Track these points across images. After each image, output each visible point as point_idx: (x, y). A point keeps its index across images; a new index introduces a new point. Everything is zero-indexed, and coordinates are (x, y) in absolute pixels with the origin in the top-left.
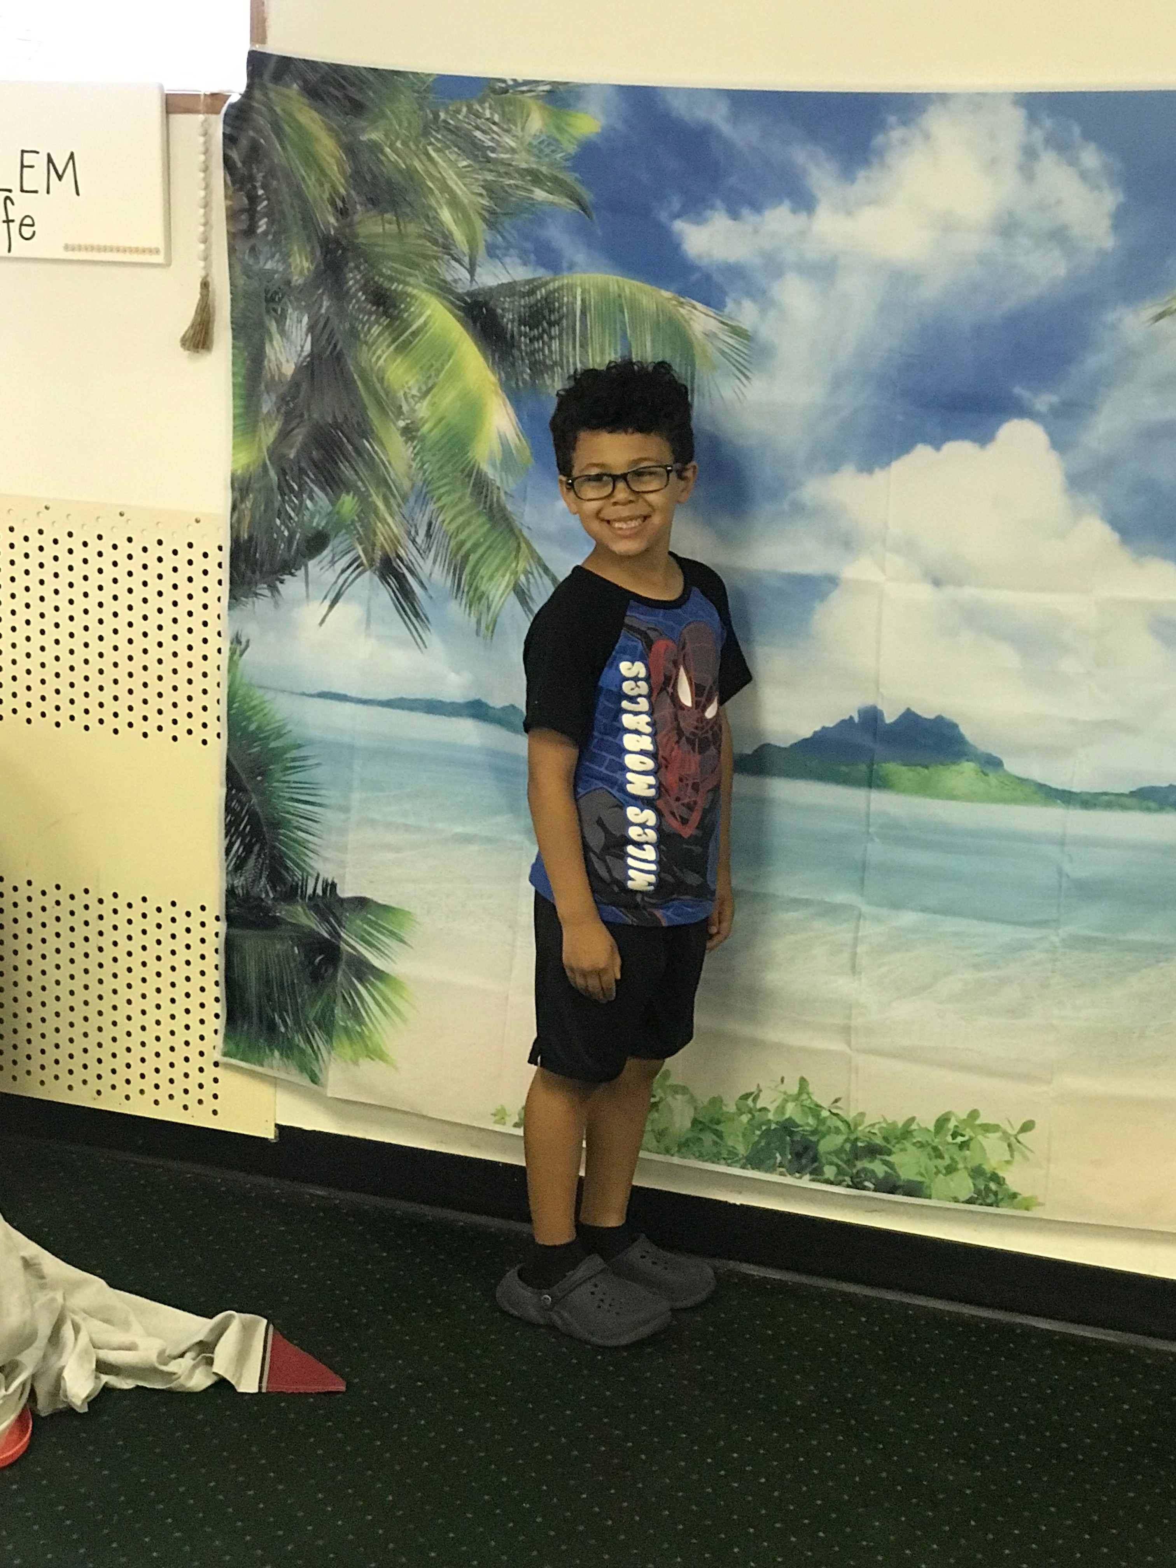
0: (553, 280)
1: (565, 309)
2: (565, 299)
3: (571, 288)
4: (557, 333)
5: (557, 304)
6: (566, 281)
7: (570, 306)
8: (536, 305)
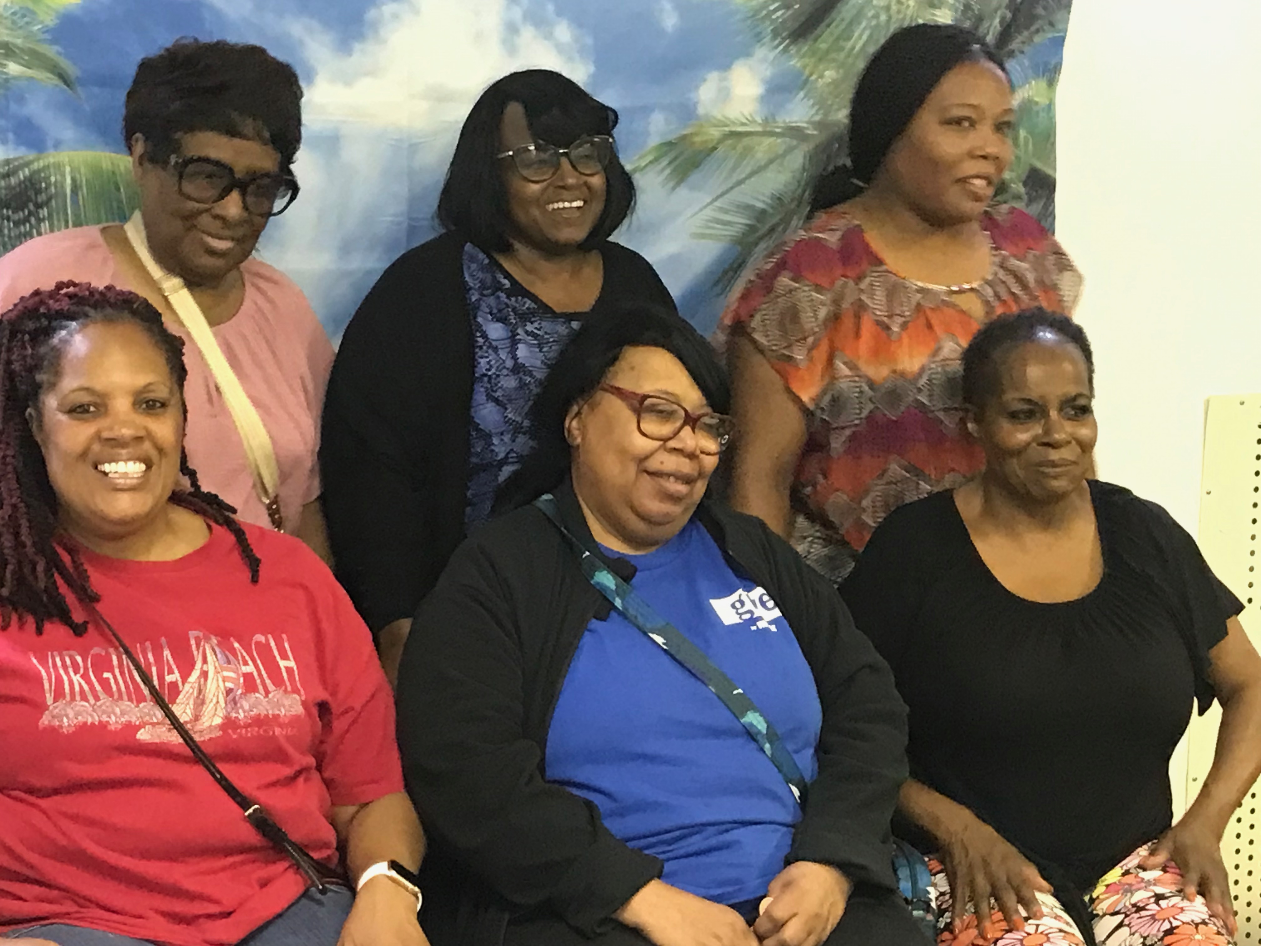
0: (38, 159)
1: (53, 190)
2: (53, 179)
3: (59, 167)
4: (46, 214)
5: (43, 185)
6: (52, 160)
7: (59, 185)
8: (20, 185)
